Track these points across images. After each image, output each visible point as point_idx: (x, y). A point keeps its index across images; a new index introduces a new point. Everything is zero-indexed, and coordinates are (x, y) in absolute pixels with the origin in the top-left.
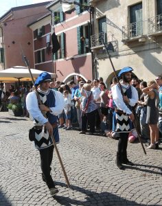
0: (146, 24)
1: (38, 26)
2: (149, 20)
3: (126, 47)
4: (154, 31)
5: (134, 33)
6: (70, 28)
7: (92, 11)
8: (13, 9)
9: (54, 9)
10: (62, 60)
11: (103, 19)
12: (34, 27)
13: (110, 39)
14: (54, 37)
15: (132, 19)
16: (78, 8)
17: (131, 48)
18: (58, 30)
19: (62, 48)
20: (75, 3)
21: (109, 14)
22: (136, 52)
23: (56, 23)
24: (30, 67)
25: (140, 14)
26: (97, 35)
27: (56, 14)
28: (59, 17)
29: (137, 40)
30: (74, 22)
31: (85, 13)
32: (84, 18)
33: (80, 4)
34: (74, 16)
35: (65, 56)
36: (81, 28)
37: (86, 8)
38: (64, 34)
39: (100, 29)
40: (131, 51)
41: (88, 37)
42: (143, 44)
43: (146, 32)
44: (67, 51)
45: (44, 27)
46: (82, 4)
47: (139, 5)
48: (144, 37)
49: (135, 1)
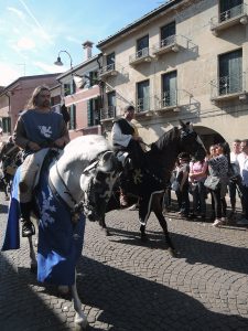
0: (153, 100)
2: (155, 97)
4: (160, 107)
5: (142, 107)
6: (80, 100)
7: (102, 85)
9: (64, 81)
10: (72, 130)
11: (113, 93)
13: (119, 113)
15: (140, 94)
16: (88, 82)
17: (139, 122)
18: (68, 102)
19: (72, 116)
20: (86, 76)
21: (118, 89)
22: (144, 126)
23: (66, 95)
25: (147, 91)
26: (106, 108)
27: (66, 86)
28: (70, 89)
29: (144, 115)
30: (84, 95)
31: (95, 86)
32: (95, 92)
33: (91, 78)
34: (86, 89)
35: (75, 127)
36: (91, 101)
37: (96, 82)
38: (74, 107)
39: (110, 103)
40: (139, 125)
41: (97, 109)
42: (150, 119)
43: (152, 108)
44: (77, 122)
45: (52, 98)
46: (93, 78)
47: (146, 83)
48: (152, 112)
49: (143, 78)
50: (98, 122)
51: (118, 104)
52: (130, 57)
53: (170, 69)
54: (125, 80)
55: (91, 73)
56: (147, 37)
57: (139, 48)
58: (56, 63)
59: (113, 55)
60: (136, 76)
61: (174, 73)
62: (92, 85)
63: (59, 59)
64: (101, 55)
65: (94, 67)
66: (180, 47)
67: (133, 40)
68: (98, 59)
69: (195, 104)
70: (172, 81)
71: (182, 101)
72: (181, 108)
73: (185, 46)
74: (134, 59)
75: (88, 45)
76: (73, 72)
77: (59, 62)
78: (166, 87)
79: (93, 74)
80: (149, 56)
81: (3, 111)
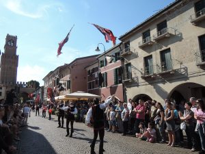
0: (155, 67)
1: (91, 68)
2: (157, 65)
3: (143, 80)
4: (160, 71)
5: (148, 72)
6: (109, 69)
8: (77, 59)
9: (101, 59)
10: (105, 88)
11: (129, 64)
12: (88, 69)
13: (133, 76)
14: (100, 74)
15: (146, 64)
16: (114, 59)
17: (147, 81)
18: (102, 71)
19: (105, 81)
20: (113, 56)
21: (132, 62)
22: (150, 84)
23: (101, 67)
24: (86, 92)
25: (151, 62)
26: (125, 73)
27: (101, 62)
28: (104, 63)
29: (150, 77)
31: (118, 61)
32: (118, 64)
33: (116, 56)
34: (113, 63)
35: (107, 85)
36: (116, 69)
37: (119, 59)
38: (106, 73)
39: (127, 70)
40: (147, 83)
41: (120, 74)
42: (154, 79)
43: (156, 71)
44: (108, 81)
45: (94, 69)
46: (117, 57)
47: (151, 57)
48: (155, 75)
49: (147, 54)
50: (120, 82)
51: (132, 70)
52: (139, 43)
53: (164, 48)
54: (136, 56)
55: (116, 54)
56: (149, 30)
57: (144, 38)
58: (96, 50)
59: (128, 43)
60: (143, 54)
61: (168, 50)
62: (116, 60)
63: (98, 47)
64: (121, 44)
65: (117, 50)
66: (170, 34)
67: (141, 33)
68: (119, 46)
69: (184, 68)
70: (167, 55)
71: (176, 66)
72: (175, 71)
73: (174, 34)
74: (142, 44)
76: (106, 54)
77: (98, 49)
78: (163, 59)
79: (117, 54)
80: (151, 42)
81: (67, 77)
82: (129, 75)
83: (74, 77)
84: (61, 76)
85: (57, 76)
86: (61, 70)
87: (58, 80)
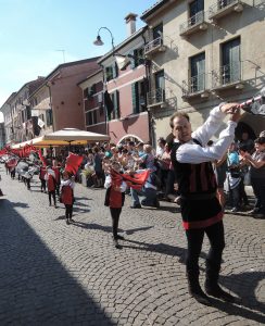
0: (209, 77)
1: (88, 85)
2: (213, 72)
3: (187, 104)
4: (218, 85)
5: (195, 87)
6: (123, 86)
7: (149, 64)
8: (61, 66)
9: (106, 64)
10: (116, 120)
11: (161, 73)
12: (84, 86)
13: (168, 96)
14: (106, 95)
15: (193, 71)
16: (133, 61)
17: (192, 105)
18: (111, 88)
19: (116, 108)
20: (129, 56)
21: (167, 67)
22: (197, 110)
23: (108, 80)
24: (82, 129)
25: (203, 66)
26: (154, 91)
27: (108, 69)
28: (112, 73)
29: (199, 96)
30: (128, 78)
31: (139, 67)
32: (139, 73)
33: (135, 57)
34: (129, 71)
35: (119, 117)
36: (136, 84)
37: (142, 62)
38: (118, 93)
39: (157, 85)
40: (192, 109)
41: (144, 94)
42: (206, 100)
43: (209, 86)
44: (122, 110)
45: (95, 85)
46: (138, 58)
47: (201, 56)
48: (207, 92)
49: (197, 51)
50: (144, 109)
51: (166, 85)
52: (181, 26)
53: (229, 36)
54: (174, 56)
55: (136, 51)
57: (192, 14)
58: (96, 43)
59: (160, 27)
60: (187, 50)
61: (237, 40)
62: (136, 65)
63: (99, 37)
64: (146, 28)
65: (138, 44)
66: (245, 5)
67: (185, 5)
68: (142, 33)
69: (261, 78)
70: (233, 51)
71: (247, 74)
72: (244, 83)
73: (251, 4)
74: (186, 28)
75: (132, 17)
76: (115, 52)
77: (99, 41)
78: (225, 60)
79: (138, 52)
80: (204, 23)
81: (45, 103)
82: (161, 95)
83: (59, 104)
84: (34, 102)
85: (26, 102)
86: (33, 89)
87: (28, 109)
